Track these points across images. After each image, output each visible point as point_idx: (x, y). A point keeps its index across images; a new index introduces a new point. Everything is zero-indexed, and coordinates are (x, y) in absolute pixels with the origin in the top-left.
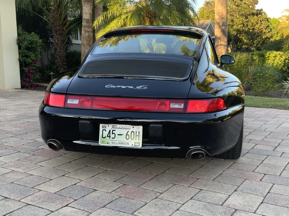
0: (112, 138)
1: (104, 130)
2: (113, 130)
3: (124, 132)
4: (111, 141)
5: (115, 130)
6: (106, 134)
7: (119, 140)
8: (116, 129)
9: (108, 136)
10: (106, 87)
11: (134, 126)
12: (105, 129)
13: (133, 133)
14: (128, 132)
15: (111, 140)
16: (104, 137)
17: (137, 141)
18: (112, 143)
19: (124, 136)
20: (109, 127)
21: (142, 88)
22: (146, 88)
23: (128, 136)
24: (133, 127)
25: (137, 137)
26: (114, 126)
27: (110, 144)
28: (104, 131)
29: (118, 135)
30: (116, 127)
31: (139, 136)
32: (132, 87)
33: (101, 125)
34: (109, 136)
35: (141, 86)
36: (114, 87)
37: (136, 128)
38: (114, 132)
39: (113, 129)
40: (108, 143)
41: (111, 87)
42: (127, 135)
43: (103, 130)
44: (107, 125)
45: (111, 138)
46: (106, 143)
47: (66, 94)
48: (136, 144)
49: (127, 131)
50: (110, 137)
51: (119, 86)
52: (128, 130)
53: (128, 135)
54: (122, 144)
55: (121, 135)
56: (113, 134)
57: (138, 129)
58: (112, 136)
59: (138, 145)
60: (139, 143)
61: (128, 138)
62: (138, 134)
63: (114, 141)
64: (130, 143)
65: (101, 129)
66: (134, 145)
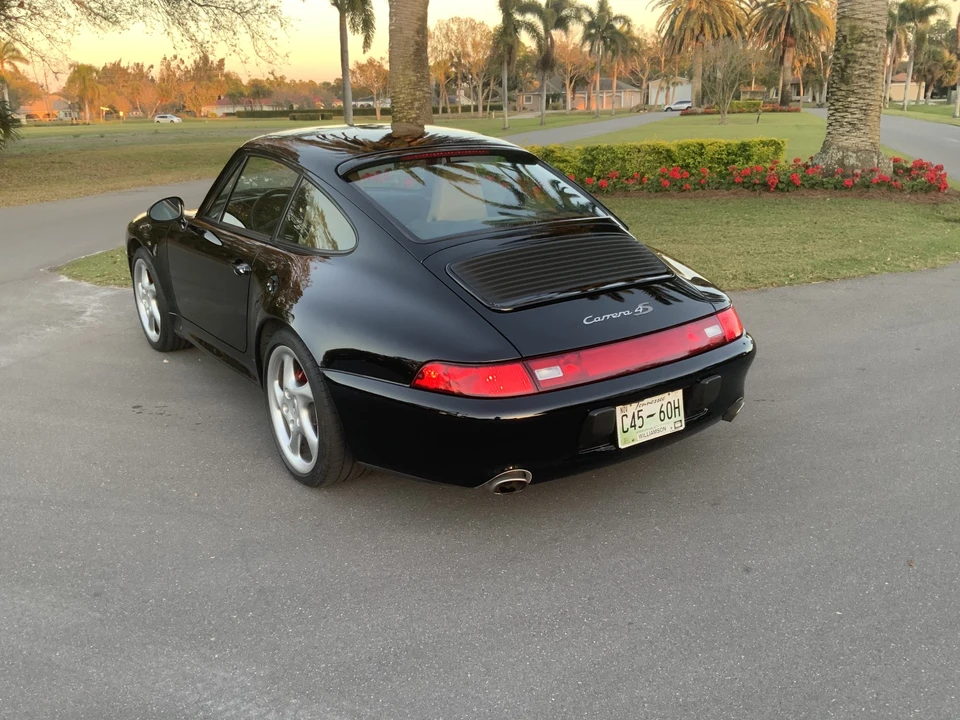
0: (639, 427)
1: (624, 415)
2: (638, 412)
3: (656, 408)
4: (638, 434)
5: (642, 411)
6: (627, 422)
7: (650, 427)
8: (643, 409)
9: (632, 427)
10: (585, 322)
11: (669, 393)
12: (626, 413)
13: (669, 405)
14: (662, 405)
15: (637, 432)
16: (625, 429)
17: (678, 418)
18: (640, 436)
19: (657, 415)
20: (632, 408)
21: (644, 310)
22: (650, 309)
23: (662, 414)
25: (677, 410)
26: (639, 404)
27: (637, 440)
28: (624, 418)
29: (648, 417)
30: (642, 403)
31: (678, 407)
32: (629, 313)
33: (617, 410)
34: (633, 424)
35: (642, 307)
36: (599, 319)
37: (674, 395)
38: (640, 414)
39: (639, 409)
40: (633, 440)
41: (595, 320)
42: (661, 412)
43: (622, 416)
44: (629, 406)
45: (637, 427)
46: (631, 439)
47: (523, 359)
48: (676, 426)
49: (660, 404)
50: (635, 426)
51: (608, 316)
52: (662, 402)
53: (663, 412)
54: (655, 432)
55: (652, 416)
56: (639, 418)
57: (677, 396)
58: (639, 422)
59: (679, 424)
60: (681, 421)
61: (663, 418)
62: (677, 405)
63: (642, 431)
64: (667, 426)
65: (619, 416)
66: (673, 429)
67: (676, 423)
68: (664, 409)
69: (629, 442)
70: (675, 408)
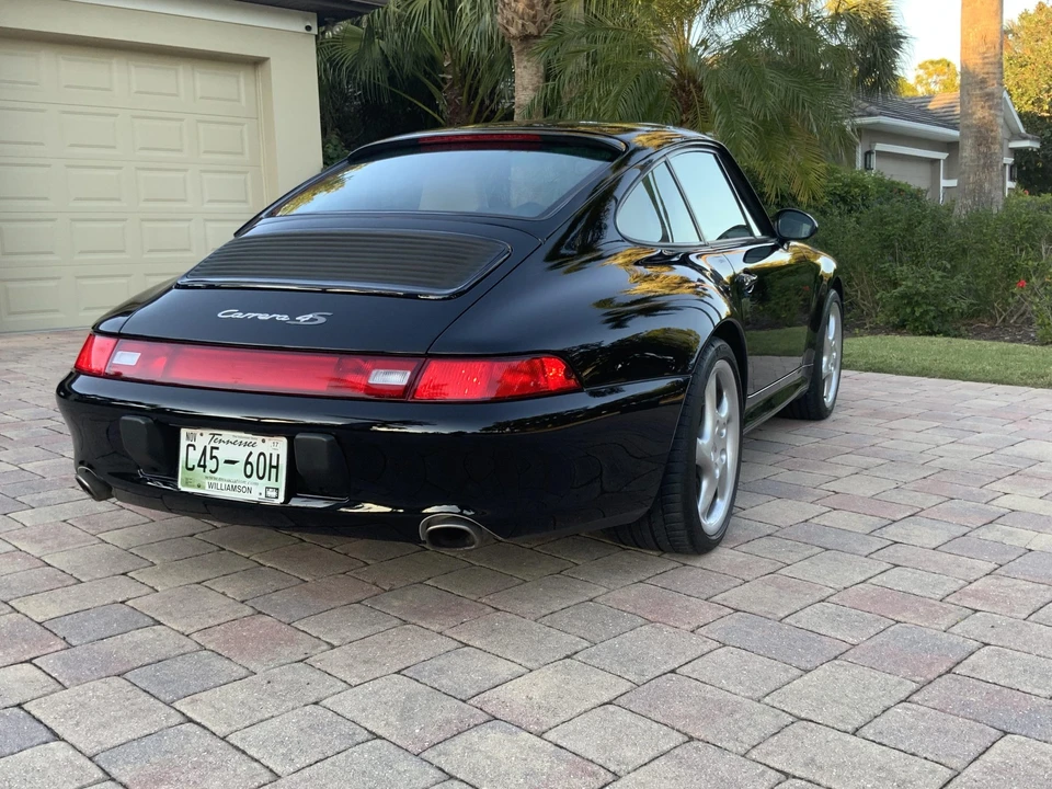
0: (211, 471)
1: (193, 444)
2: (212, 448)
3: (240, 454)
4: (207, 481)
5: (217, 448)
6: (195, 457)
7: (227, 478)
8: (221, 445)
9: (199, 466)
10: (220, 315)
11: (266, 438)
13: (262, 457)
14: (251, 453)
15: (207, 477)
16: (190, 466)
17: (273, 483)
18: (210, 486)
19: (241, 466)
20: (203, 438)
21: (311, 320)
22: (322, 320)
23: (249, 467)
24: (263, 441)
25: (274, 471)
26: (214, 435)
27: (204, 488)
28: (191, 448)
29: (227, 462)
30: (220, 438)
31: (277, 467)
32: (285, 318)
33: (184, 432)
34: (202, 463)
35: (311, 316)
36: (240, 315)
37: (272, 444)
38: (215, 453)
39: (213, 444)
40: (199, 486)
41: (233, 316)
42: (247, 463)
43: (188, 446)
44: (198, 431)
45: (207, 470)
46: (196, 484)
47: (119, 337)
48: (269, 494)
49: (248, 450)
50: (204, 467)
51: (253, 315)
52: (250, 449)
53: (251, 464)
54: (234, 488)
55: (233, 462)
56: (212, 457)
57: (278, 447)
58: (211, 464)
59: (274, 494)
60: (277, 489)
61: (249, 474)
62: (274, 463)
63: (215, 479)
64: (254, 487)
65: (184, 443)
66: (263, 496)
67: (268, 490)
68: (253, 459)
69: (193, 486)
70: (271, 467)
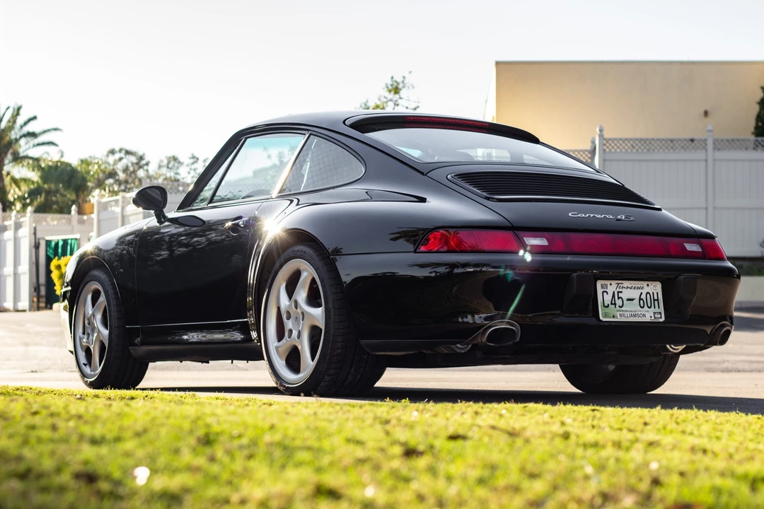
0: (619, 307)
2: (618, 292)
3: (635, 294)
4: (618, 313)
5: (621, 292)
6: (608, 298)
7: (630, 310)
8: (623, 290)
9: (612, 304)
11: (649, 283)
12: (606, 290)
13: (648, 295)
14: (641, 293)
15: (617, 311)
16: (606, 305)
17: (657, 310)
18: (621, 315)
19: (636, 301)
20: (612, 286)
21: (626, 218)
23: (641, 301)
24: (648, 285)
25: (656, 302)
26: (618, 284)
27: (617, 317)
28: (605, 294)
29: (628, 300)
30: (622, 285)
31: (658, 300)
32: (611, 217)
33: (599, 283)
34: (613, 302)
37: (652, 286)
38: (620, 295)
39: (618, 290)
40: (614, 317)
41: (579, 215)
42: (640, 299)
43: (603, 292)
44: (609, 283)
45: (617, 306)
46: (612, 315)
48: (656, 316)
49: (639, 291)
50: (615, 304)
51: (592, 215)
52: (641, 291)
54: (635, 316)
55: (632, 300)
56: (619, 298)
57: (655, 288)
58: (619, 302)
59: (659, 316)
60: (660, 313)
61: (642, 306)
62: (656, 298)
63: (623, 311)
64: (647, 314)
65: (600, 291)
66: (653, 318)
67: (655, 314)
68: (643, 297)
69: (610, 317)
70: (654, 300)
